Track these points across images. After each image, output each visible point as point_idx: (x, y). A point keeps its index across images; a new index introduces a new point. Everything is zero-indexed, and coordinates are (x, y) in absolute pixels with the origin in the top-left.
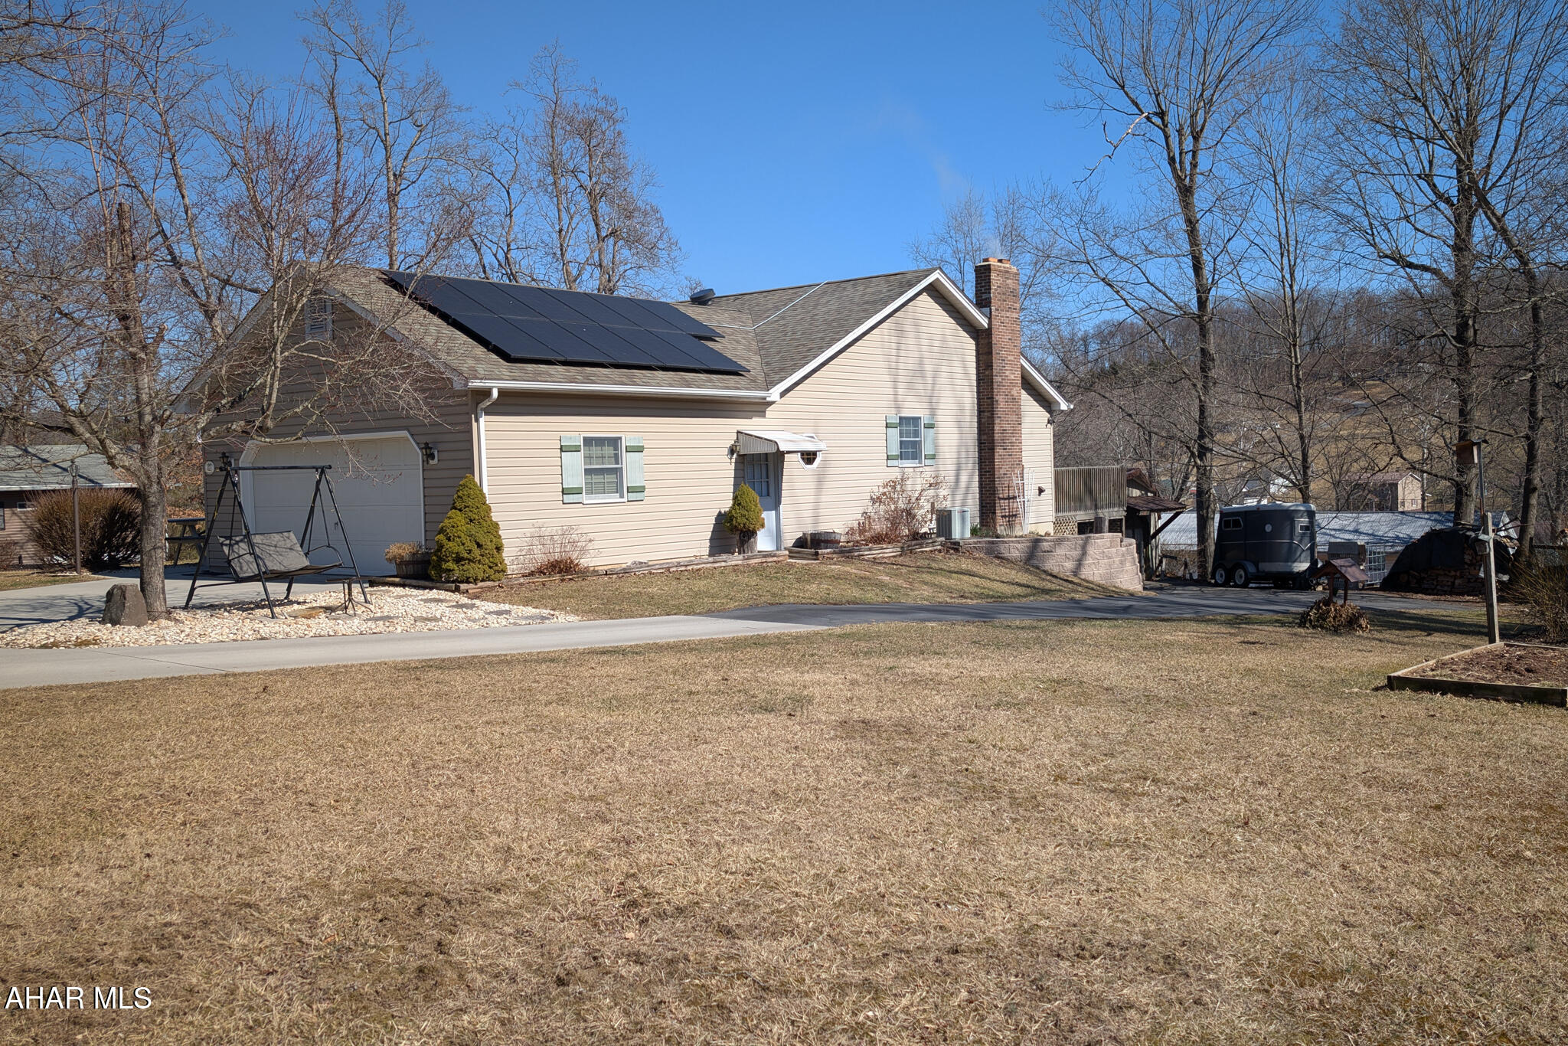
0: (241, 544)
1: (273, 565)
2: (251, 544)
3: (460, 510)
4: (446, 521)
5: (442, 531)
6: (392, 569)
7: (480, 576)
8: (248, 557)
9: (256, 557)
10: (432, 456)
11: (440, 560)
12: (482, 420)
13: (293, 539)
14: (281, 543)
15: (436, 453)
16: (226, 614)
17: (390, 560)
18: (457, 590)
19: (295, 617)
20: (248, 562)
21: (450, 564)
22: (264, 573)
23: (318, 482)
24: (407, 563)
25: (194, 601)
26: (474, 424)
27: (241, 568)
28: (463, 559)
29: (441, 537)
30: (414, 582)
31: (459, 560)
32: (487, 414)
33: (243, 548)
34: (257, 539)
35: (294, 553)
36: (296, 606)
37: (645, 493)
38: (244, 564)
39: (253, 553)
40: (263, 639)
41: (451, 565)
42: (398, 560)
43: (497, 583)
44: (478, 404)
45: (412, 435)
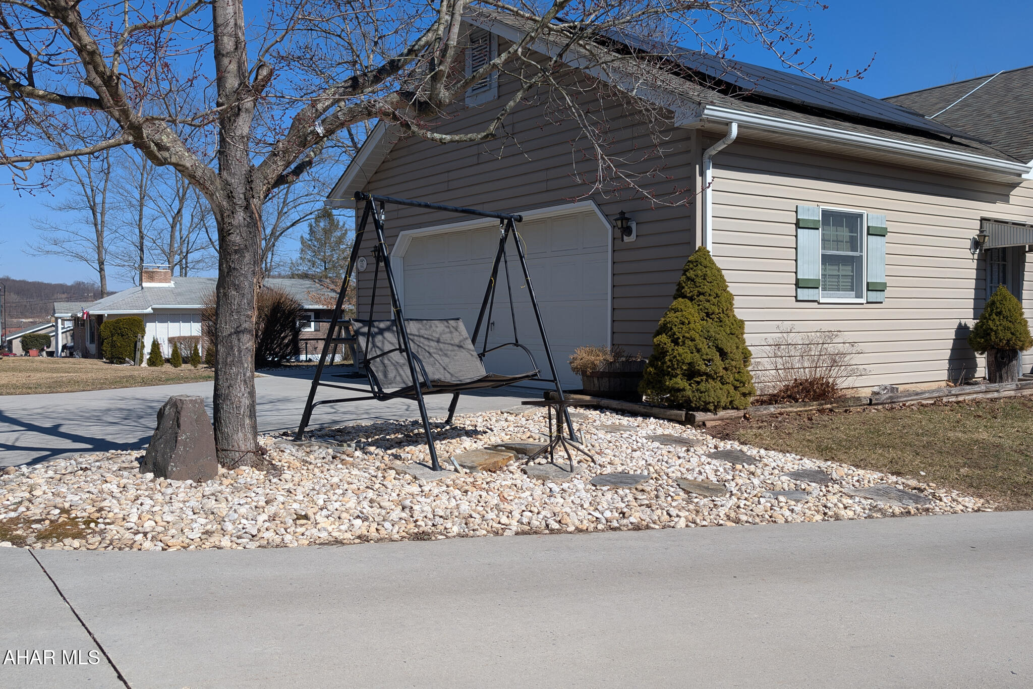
0: (388, 335)
1: (435, 373)
2: (402, 333)
3: (691, 299)
4: (671, 315)
5: (664, 329)
6: (577, 382)
7: (724, 401)
8: (397, 356)
9: (412, 358)
10: (627, 231)
11: (663, 373)
12: (710, 173)
13: (463, 331)
14: (446, 337)
15: (634, 226)
16: (358, 453)
17: (575, 369)
18: (689, 421)
19: (472, 468)
20: (396, 365)
21: (678, 380)
22: (423, 385)
23: (503, 241)
24: (601, 375)
25: (312, 426)
26: (699, 179)
27: (385, 376)
28: (700, 374)
29: (664, 338)
30: (614, 404)
31: (692, 374)
32: (716, 166)
33: (390, 340)
34: (412, 328)
35: (463, 354)
36: (467, 442)
37: (887, 293)
38: (391, 368)
39: (404, 349)
40: (421, 536)
41: (680, 382)
42: (589, 371)
43: (741, 413)
44: (704, 150)
45: (599, 205)
